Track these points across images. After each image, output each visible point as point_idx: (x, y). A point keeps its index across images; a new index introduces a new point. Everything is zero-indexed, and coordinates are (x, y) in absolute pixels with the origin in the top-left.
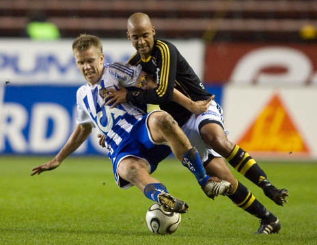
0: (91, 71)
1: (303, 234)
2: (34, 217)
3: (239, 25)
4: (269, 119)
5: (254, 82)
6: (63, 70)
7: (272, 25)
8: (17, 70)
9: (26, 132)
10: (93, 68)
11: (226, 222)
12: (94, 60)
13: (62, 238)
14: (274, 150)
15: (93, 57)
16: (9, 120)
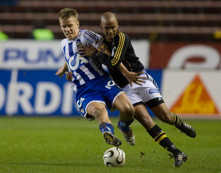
0: (71, 32)
1: (215, 168)
2: (38, 156)
3: (172, 30)
4: (193, 92)
5: (183, 68)
6: (56, 60)
7: (194, 30)
8: (26, 60)
9: (32, 101)
10: (71, 30)
11: (165, 160)
12: (72, 25)
13: (56, 170)
14: (196, 112)
15: (72, 23)
16: (21, 93)
